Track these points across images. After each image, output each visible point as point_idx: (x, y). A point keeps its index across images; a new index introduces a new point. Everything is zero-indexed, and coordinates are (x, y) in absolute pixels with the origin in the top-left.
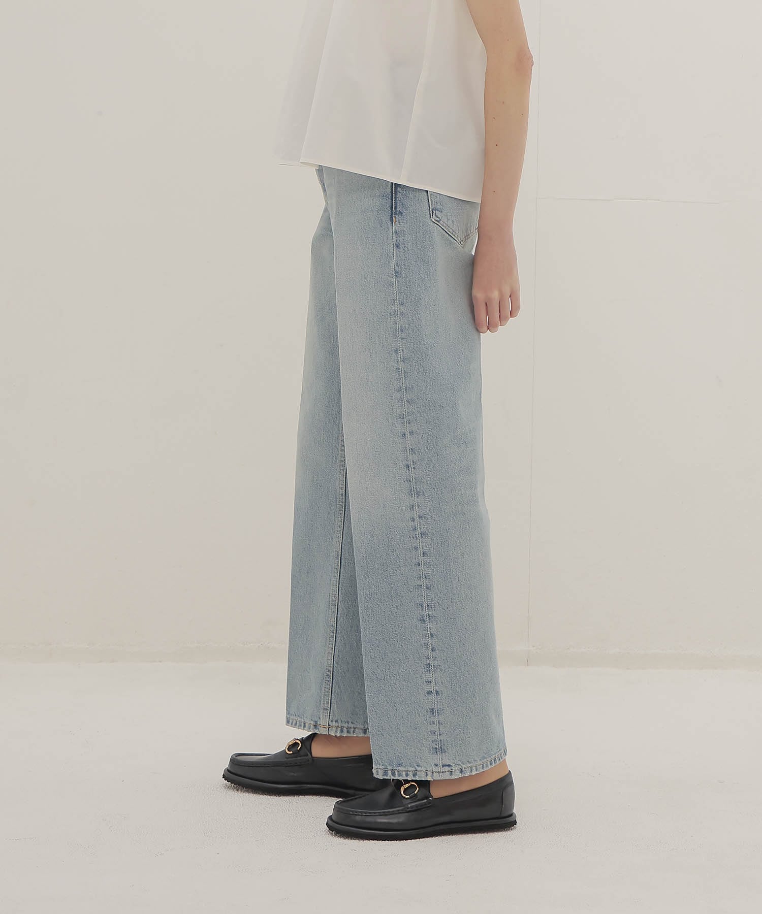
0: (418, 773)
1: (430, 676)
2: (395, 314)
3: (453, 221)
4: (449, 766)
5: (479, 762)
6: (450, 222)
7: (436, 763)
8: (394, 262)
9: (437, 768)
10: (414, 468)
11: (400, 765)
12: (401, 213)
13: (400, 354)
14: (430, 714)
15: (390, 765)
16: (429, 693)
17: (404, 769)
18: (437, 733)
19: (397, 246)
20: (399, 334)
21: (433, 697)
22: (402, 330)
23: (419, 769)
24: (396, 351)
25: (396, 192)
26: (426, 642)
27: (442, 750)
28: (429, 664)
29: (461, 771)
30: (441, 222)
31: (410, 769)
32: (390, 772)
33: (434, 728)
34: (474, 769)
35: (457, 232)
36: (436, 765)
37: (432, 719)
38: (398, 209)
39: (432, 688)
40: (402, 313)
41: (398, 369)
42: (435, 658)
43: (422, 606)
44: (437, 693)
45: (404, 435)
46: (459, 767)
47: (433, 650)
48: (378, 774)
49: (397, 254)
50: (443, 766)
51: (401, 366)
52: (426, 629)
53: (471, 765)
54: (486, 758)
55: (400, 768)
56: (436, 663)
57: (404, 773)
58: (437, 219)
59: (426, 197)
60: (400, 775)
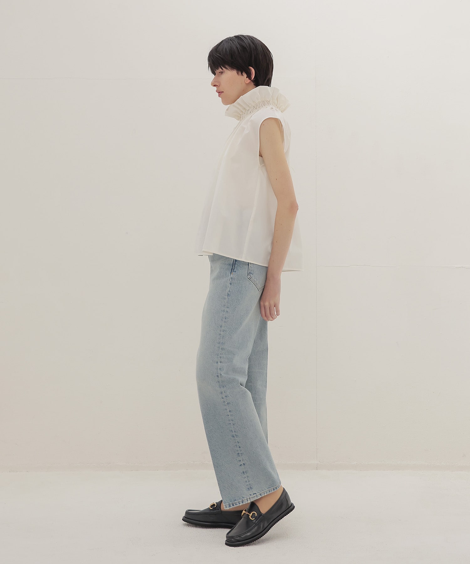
0: (244, 501)
1: (240, 458)
2: (224, 311)
3: (257, 279)
4: (255, 494)
5: (267, 490)
6: (256, 279)
7: (250, 494)
8: (228, 289)
9: (251, 496)
10: (221, 377)
11: (235, 500)
12: (235, 271)
13: (223, 328)
14: (243, 474)
15: (230, 502)
16: (241, 465)
17: (237, 501)
18: (248, 481)
19: (231, 284)
20: (224, 320)
21: (243, 467)
22: (225, 318)
23: (243, 499)
24: (221, 326)
25: (235, 264)
26: (236, 444)
27: (251, 488)
28: (239, 453)
29: (260, 495)
30: (252, 279)
31: (240, 500)
32: (231, 505)
33: (246, 479)
34: (265, 493)
35: (258, 284)
36: (251, 495)
37: (245, 476)
38: (235, 270)
39: (242, 463)
40: (227, 311)
41: (220, 334)
42: (241, 450)
43: (232, 431)
44: (244, 464)
45: (217, 362)
46: (259, 493)
47: (240, 447)
48: (226, 507)
49: (230, 287)
50: (253, 494)
51: (222, 333)
52: (235, 439)
53: (264, 491)
54: (271, 488)
55: (236, 502)
56: (242, 452)
57: (238, 503)
58: (250, 277)
59: (248, 267)
60: (236, 505)
